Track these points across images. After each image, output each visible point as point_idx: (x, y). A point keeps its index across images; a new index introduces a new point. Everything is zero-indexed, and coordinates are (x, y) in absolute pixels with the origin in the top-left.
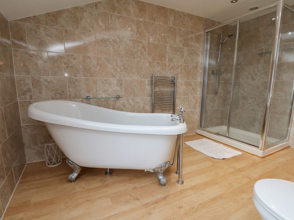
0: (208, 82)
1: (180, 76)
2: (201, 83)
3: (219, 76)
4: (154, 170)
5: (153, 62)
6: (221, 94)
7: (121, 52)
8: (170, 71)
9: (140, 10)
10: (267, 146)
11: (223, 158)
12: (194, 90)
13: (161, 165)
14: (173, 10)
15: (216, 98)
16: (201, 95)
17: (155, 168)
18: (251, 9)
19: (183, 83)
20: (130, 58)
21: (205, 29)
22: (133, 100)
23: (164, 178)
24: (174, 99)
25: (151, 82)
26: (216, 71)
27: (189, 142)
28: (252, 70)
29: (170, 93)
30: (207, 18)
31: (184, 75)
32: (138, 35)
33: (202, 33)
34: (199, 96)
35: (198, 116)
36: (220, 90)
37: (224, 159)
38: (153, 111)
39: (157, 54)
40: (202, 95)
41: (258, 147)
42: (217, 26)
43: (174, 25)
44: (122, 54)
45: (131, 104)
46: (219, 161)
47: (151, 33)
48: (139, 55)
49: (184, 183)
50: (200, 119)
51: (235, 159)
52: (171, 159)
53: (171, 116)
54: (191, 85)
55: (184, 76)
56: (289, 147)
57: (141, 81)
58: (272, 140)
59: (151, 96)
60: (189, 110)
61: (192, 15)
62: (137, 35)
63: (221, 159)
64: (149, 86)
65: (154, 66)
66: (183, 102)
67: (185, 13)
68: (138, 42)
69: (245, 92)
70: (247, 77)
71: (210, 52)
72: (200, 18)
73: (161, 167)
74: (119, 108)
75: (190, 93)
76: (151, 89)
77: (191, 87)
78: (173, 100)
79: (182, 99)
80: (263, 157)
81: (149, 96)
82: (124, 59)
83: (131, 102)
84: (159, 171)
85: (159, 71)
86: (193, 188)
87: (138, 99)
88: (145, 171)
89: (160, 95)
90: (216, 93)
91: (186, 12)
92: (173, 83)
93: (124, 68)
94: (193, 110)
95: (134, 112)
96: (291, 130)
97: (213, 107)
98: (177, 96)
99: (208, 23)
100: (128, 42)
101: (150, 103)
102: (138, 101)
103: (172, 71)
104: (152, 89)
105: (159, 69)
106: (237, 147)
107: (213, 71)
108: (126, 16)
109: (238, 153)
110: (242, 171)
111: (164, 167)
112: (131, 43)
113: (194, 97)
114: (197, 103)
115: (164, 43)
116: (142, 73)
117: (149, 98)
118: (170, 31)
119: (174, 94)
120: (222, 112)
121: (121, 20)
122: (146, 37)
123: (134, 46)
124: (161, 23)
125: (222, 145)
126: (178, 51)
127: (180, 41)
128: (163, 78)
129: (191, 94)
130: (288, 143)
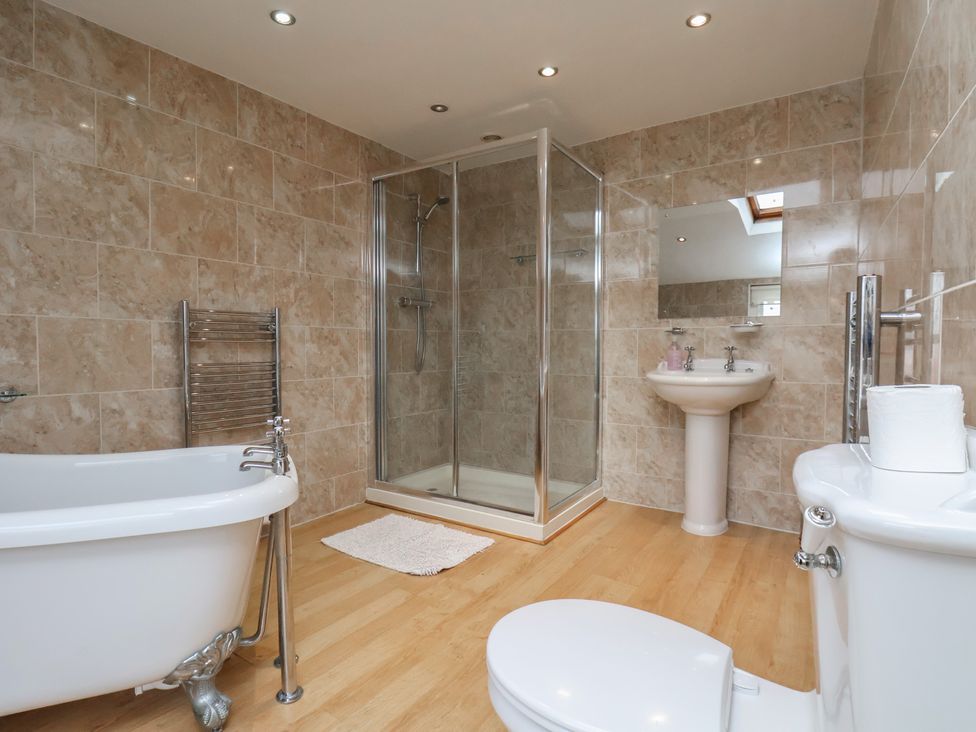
0: (389, 334)
1: (292, 311)
2: (368, 334)
3: (422, 314)
4: (169, 679)
5: (181, 258)
6: (434, 367)
7: (25, 207)
8: (256, 292)
9: (119, 65)
10: (551, 509)
11: (441, 568)
12: (346, 358)
13: (200, 652)
14: (256, 92)
15: (418, 381)
16: (372, 375)
17: (174, 668)
18: (486, 139)
19: (307, 335)
20: (68, 233)
21: (368, 172)
22: (88, 402)
23: (217, 701)
24: (274, 392)
25: (174, 329)
26: (413, 300)
27: (339, 535)
28: (505, 302)
29: (257, 368)
30: (372, 141)
31: (308, 307)
32: (109, 153)
33: (359, 181)
34: (365, 376)
35: (368, 443)
36: (430, 357)
37: (443, 570)
38: (187, 442)
39: (196, 229)
40: (376, 376)
41: (532, 515)
42: (405, 167)
43: (261, 140)
44: (30, 218)
45: (79, 420)
46: (430, 578)
47: (170, 155)
48: (113, 226)
49: (305, 696)
50: (373, 453)
51: (477, 561)
52: (248, 615)
53: (245, 452)
54: (336, 342)
55: (308, 310)
56: (605, 499)
57: (129, 328)
58: (564, 488)
59: (180, 384)
60: (337, 425)
61: (324, 124)
62: (102, 152)
63: (435, 572)
64: (169, 347)
65: (187, 274)
66: (312, 400)
67: (297, 110)
68: (109, 177)
69: (495, 362)
70: (496, 320)
71: (387, 241)
72: (351, 138)
73: (202, 658)
74: (14, 441)
75: (332, 369)
76: (178, 358)
77: (336, 350)
78: (271, 393)
79: (307, 389)
80: (546, 542)
81: (166, 385)
82: (41, 236)
83: (77, 410)
84: (195, 677)
85: (210, 290)
86: (335, 704)
87: (116, 398)
88: (138, 692)
89: (219, 379)
90: (419, 367)
91: (305, 108)
92: (267, 333)
93: (40, 274)
94: (347, 424)
95: (96, 450)
96: (604, 455)
97: (412, 410)
98: (287, 379)
99: (376, 155)
100: (61, 171)
101: (173, 412)
102: (115, 406)
103: (262, 292)
104: (180, 360)
105: (209, 282)
106: (483, 526)
107: (402, 300)
108: (48, 71)
109: (483, 543)
110: (491, 597)
111: (211, 657)
112: (74, 180)
113: (349, 382)
114: (359, 399)
115: (224, 194)
116: (130, 293)
117: (168, 393)
118: (245, 157)
119: (273, 370)
120: (442, 423)
121: (23, 83)
122: (146, 164)
123: (90, 190)
124: (209, 126)
125: (443, 526)
126: (280, 227)
127: (287, 196)
128: (226, 317)
129: (339, 370)
130: (602, 491)
